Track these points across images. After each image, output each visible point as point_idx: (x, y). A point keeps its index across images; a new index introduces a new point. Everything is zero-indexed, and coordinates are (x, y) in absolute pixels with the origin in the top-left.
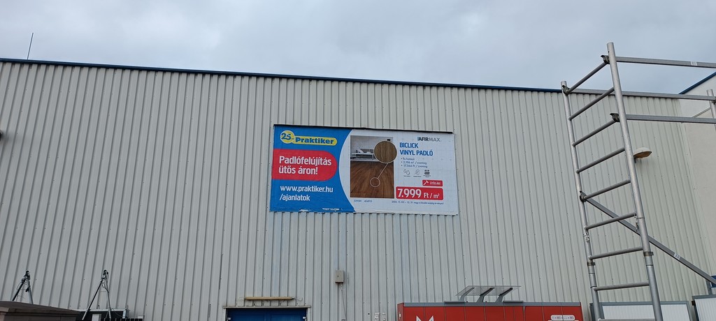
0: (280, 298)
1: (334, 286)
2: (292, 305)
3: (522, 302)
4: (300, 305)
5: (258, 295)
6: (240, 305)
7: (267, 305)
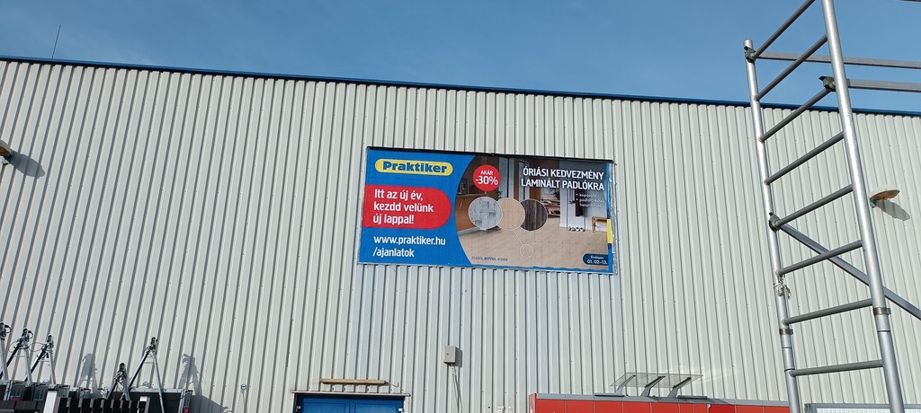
0: (367, 381)
1: (442, 367)
2: (383, 391)
3: (706, 398)
4: (394, 391)
5: (337, 377)
6: (313, 389)
7: (349, 390)
